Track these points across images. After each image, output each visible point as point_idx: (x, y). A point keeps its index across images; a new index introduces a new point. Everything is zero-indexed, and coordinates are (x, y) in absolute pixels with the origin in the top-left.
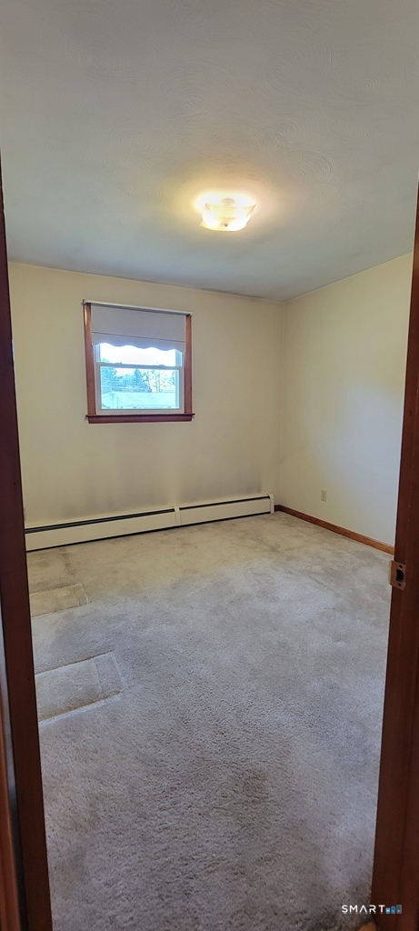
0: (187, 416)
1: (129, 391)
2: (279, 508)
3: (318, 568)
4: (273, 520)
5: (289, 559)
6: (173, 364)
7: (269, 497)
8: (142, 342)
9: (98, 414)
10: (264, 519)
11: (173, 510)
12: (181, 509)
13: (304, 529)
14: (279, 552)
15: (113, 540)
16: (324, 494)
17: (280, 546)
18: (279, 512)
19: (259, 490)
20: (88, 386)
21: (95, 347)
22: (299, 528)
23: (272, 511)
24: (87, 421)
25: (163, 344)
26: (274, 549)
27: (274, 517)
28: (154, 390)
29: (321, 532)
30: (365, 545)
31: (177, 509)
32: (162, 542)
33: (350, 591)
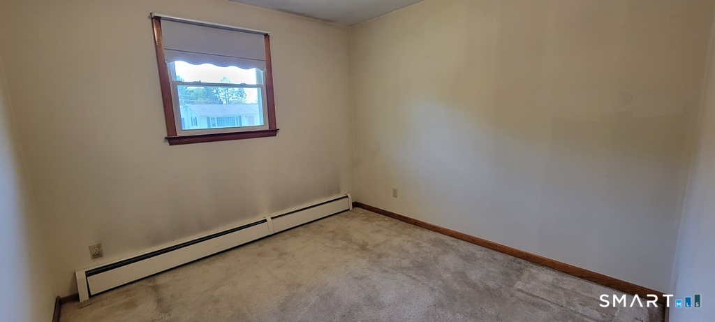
0: (272, 132)
1: (201, 103)
2: (356, 205)
3: (406, 263)
4: (353, 216)
5: (380, 256)
6: (254, 82)
7: (347, 197)
8: (222, 59)
9: (179, 134)
10: (346, 216)
11: (265, 221)
12: (272, 218)
13: (382, 223)
14: (368, 250)
15: (208, 260)
16: (395, 192)
17: (367, 244)
18: (357, 208)
19: (339, 192)
20: (165, 106)
21: (169, 65)
22: (379, 223)
23: (351, 208)
24: (168, 143)
25: (244, 63)
26: (363, 248)
27: (353, 214)
28: (225, 102)
29: (397, 224)
30: (434, 233)
31: (269, 219)
32: (259, 255)
33: (440, 282)
